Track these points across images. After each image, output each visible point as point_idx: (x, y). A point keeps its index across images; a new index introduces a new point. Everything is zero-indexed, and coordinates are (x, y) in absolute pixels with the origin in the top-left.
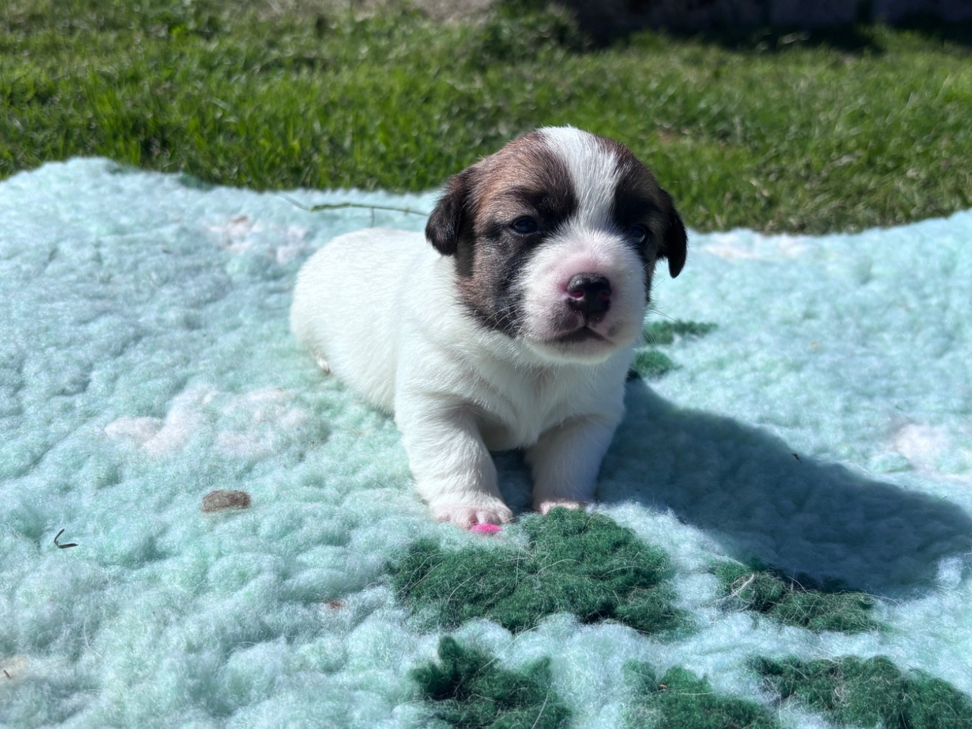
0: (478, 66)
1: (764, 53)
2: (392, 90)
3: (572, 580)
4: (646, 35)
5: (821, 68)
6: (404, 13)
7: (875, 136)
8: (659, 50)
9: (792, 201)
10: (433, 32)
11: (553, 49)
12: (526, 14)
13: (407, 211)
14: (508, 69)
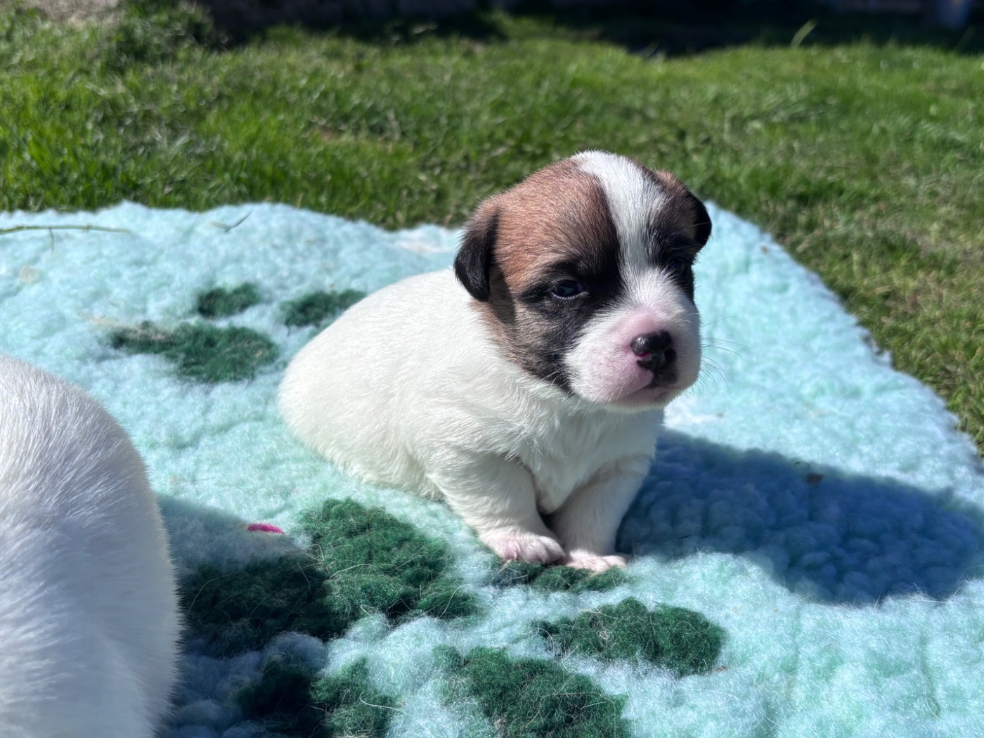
0: (114, 68)
1: (397, 44)
2: (25, 99)
3: (369, 579)
4: (282, 30)
5: (456, 59)
6: (19, 12)
7: (519, 123)
8: (298, 44)
9: (461, 193)
10: (58, 33)
11: (192, 47)
12: (157, 11)
13: (88, 228)
14: (149, 70)
